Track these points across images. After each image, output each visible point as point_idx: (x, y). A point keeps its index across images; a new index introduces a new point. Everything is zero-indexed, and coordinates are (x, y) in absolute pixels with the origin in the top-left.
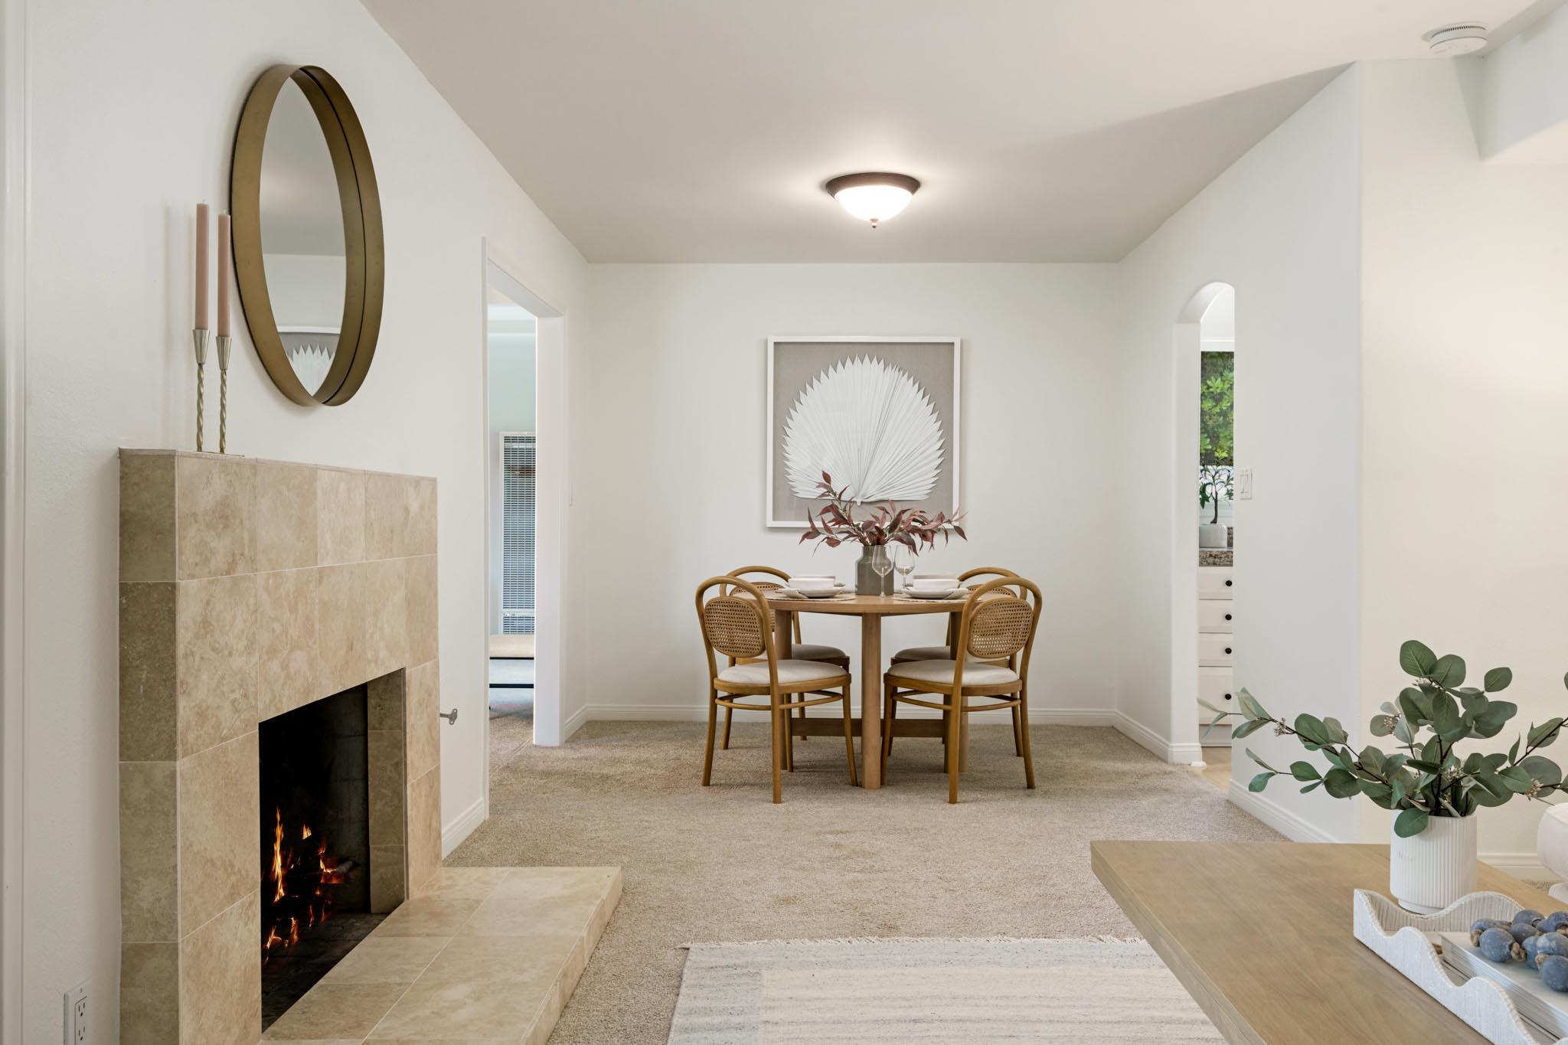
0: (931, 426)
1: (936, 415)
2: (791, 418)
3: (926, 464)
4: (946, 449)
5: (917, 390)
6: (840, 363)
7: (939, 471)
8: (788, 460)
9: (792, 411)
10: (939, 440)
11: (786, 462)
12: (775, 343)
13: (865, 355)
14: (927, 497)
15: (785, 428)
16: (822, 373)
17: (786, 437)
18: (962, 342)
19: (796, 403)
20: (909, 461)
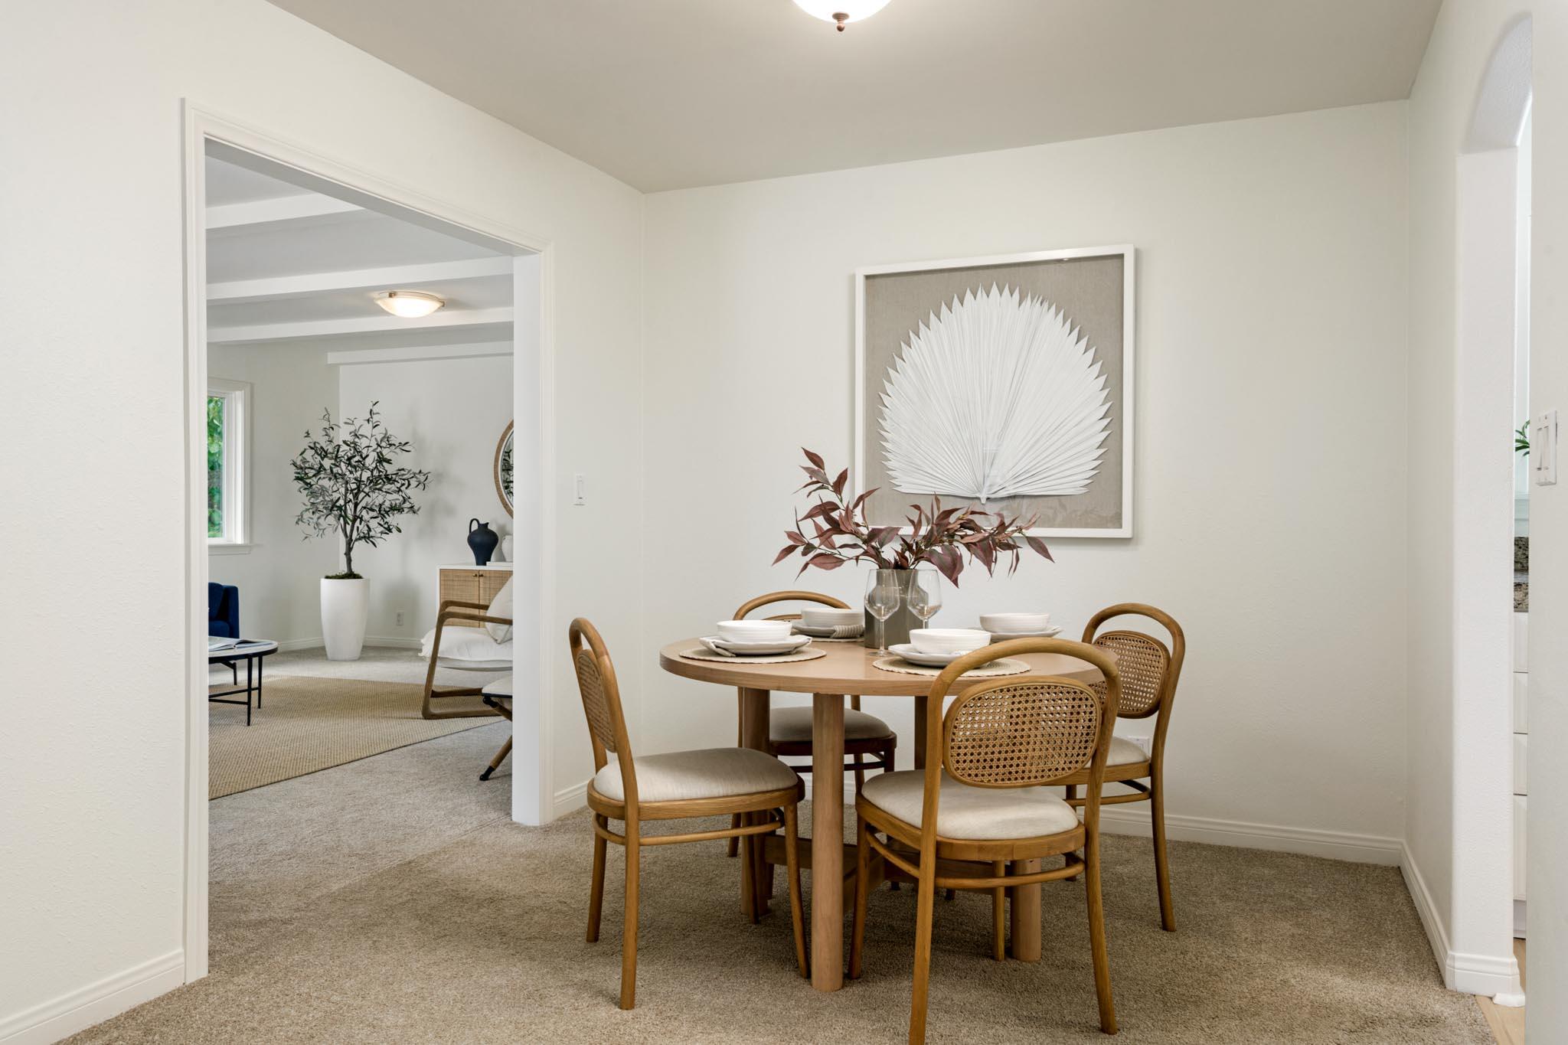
0: (1090, 386)
1: (1098, 366)
2: (890, 382)
3: (1081, 442)
4: (1114, 416)
5: (1069, 331)
6: (956, 300)
7: (1103, 450)
8: (886, 440)
9: (891, 371)
10: (1103, 404)
11: (884, 444)
12: (868, 277)
13: (992, 285)
14: (1084, 490)
15: (882, 395)
16: (932, 315)
17: (884, 409)
18: (1138, 254)
19: (897, 359)
20: (1055, 438)
